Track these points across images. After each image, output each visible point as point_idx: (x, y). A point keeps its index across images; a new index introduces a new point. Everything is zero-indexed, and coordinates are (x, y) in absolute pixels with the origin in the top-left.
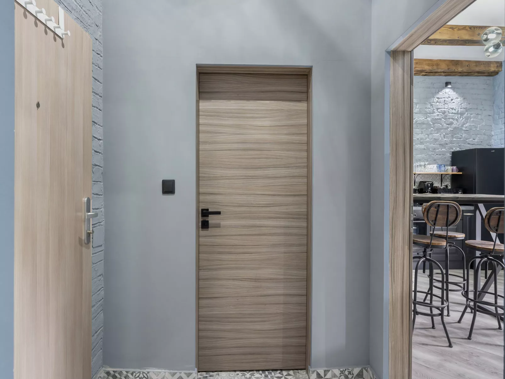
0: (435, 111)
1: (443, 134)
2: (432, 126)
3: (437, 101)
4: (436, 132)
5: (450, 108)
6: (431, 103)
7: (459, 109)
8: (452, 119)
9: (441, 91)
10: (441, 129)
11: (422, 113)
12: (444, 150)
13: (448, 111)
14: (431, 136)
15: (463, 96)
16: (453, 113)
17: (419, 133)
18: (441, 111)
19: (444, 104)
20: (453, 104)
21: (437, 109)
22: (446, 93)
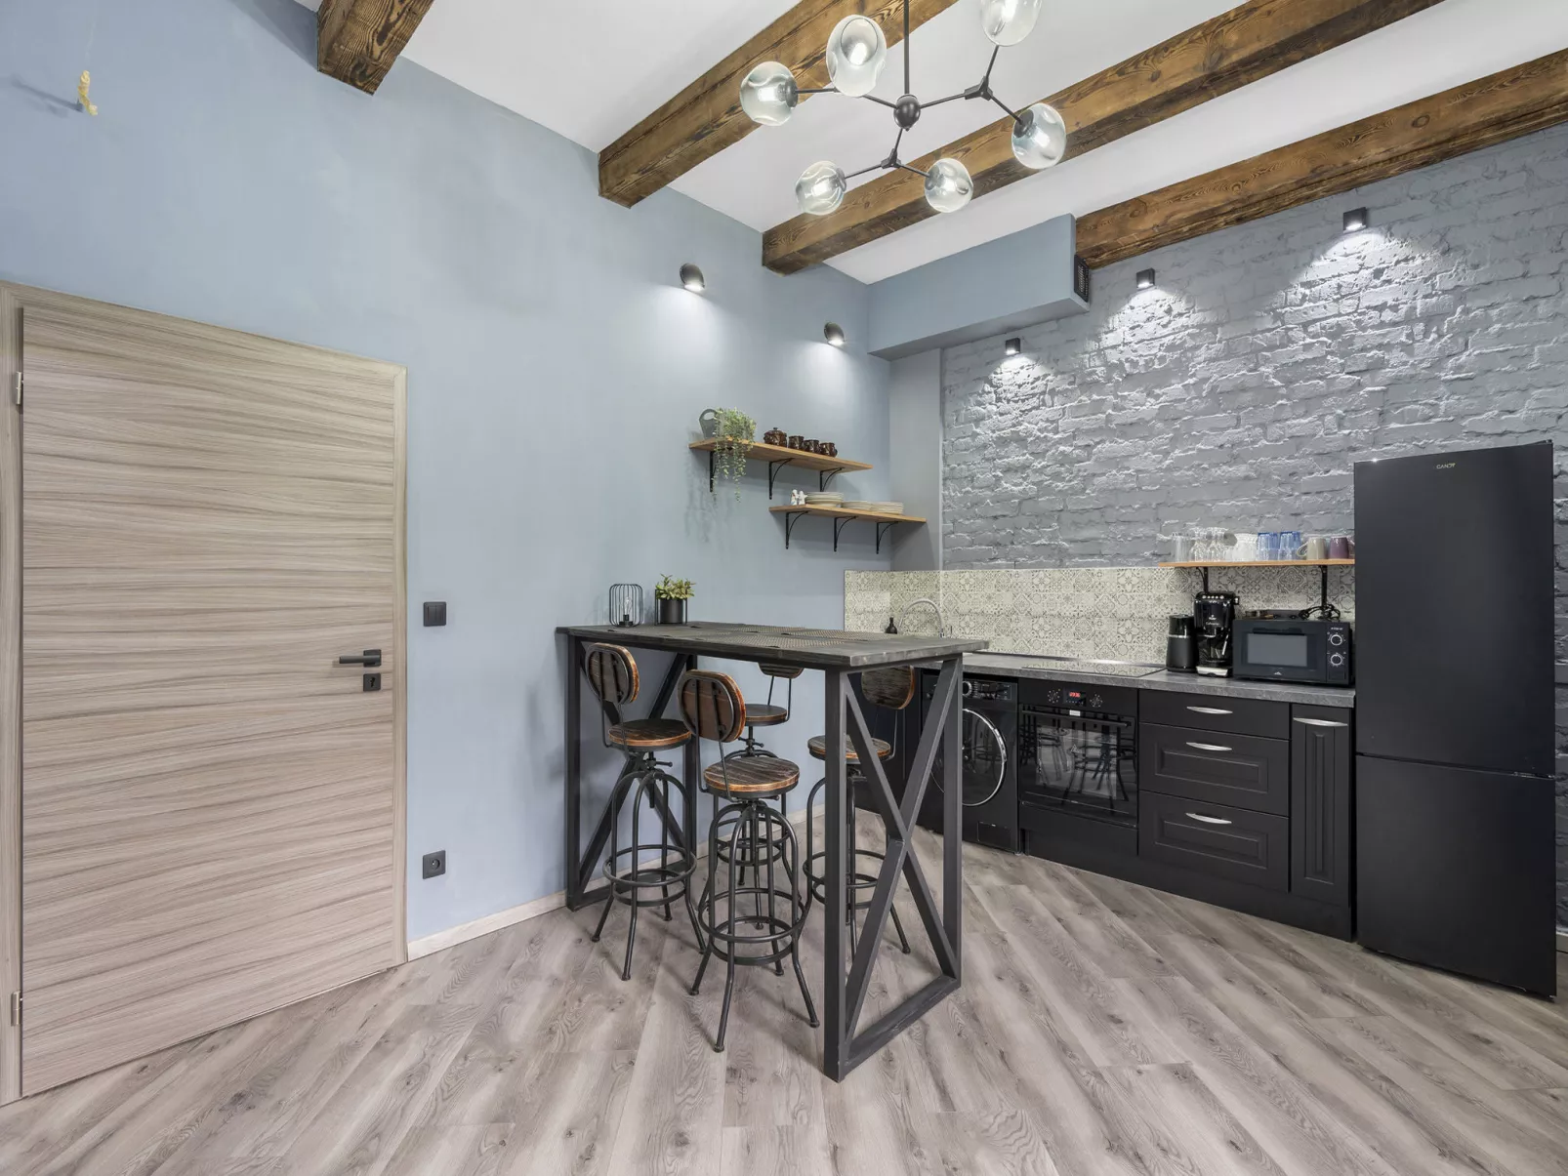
0: (1297, 333)
1: (1332, 414)
2: (1284, 391)
3: (1304, 296)
4: (1301, 411)
5: (1368, 308)
6: (1274, 310)
7: (1419, 303)
8: (1380, 347)
9: (1324, 252)
10: (1326, 396)
11: (1237, 356)
12: (1340, 472)
13: (1358, 322)
14: (1275, 430)
15: (1436, 246)
16: (1382, 325)
17: (1225, 426)
18: (1323, 328)
19: (1336, 301)
20: (1387, 287)
21: (1305, 326)
22: (1346, 255)
